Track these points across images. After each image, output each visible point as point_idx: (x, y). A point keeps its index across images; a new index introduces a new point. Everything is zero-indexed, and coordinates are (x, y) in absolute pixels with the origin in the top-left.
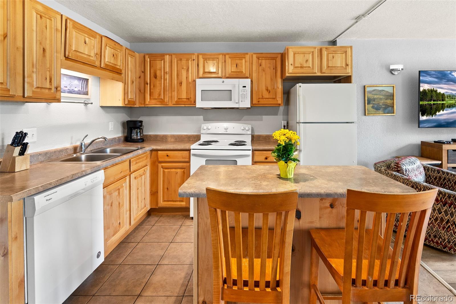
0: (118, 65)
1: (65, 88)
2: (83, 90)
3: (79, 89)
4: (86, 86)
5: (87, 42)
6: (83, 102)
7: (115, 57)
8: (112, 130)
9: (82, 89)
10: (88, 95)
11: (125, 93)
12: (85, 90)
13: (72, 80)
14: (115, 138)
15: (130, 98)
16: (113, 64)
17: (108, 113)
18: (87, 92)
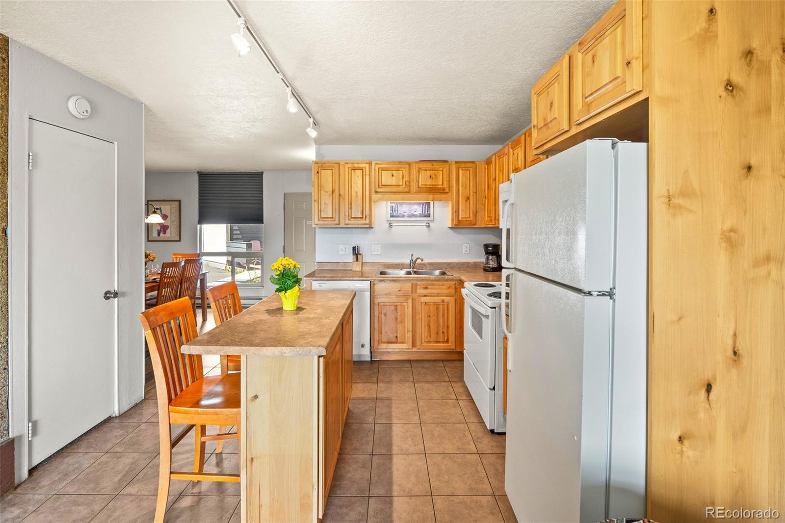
0: (438, 185)
1: (405, 213)
2: (424, 213)
3: (419, 212)
4: (428, 208)
5: (394, 175)
6: (425, 224)
7: (434, 177)
8: (468, 252)
9: (422, 212)
10: (430, 217)
11: (456, 212)
12: (426, 213)
13: (411, 206)
14: (469, 263)
15: (462, 218)
16: (430, 185)
17: (460, 233)
18: (430, 214)
